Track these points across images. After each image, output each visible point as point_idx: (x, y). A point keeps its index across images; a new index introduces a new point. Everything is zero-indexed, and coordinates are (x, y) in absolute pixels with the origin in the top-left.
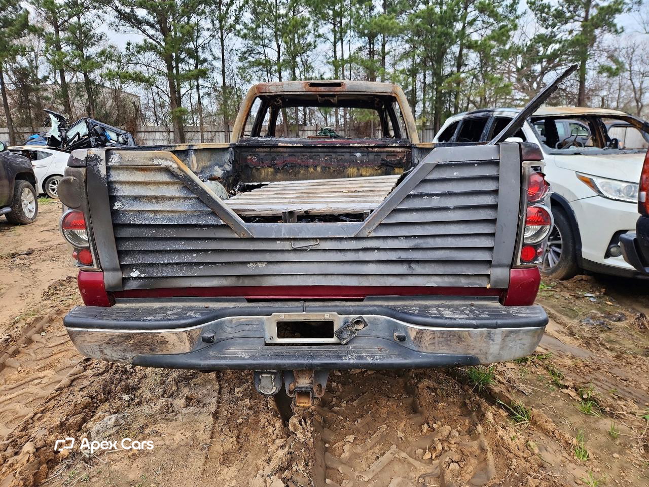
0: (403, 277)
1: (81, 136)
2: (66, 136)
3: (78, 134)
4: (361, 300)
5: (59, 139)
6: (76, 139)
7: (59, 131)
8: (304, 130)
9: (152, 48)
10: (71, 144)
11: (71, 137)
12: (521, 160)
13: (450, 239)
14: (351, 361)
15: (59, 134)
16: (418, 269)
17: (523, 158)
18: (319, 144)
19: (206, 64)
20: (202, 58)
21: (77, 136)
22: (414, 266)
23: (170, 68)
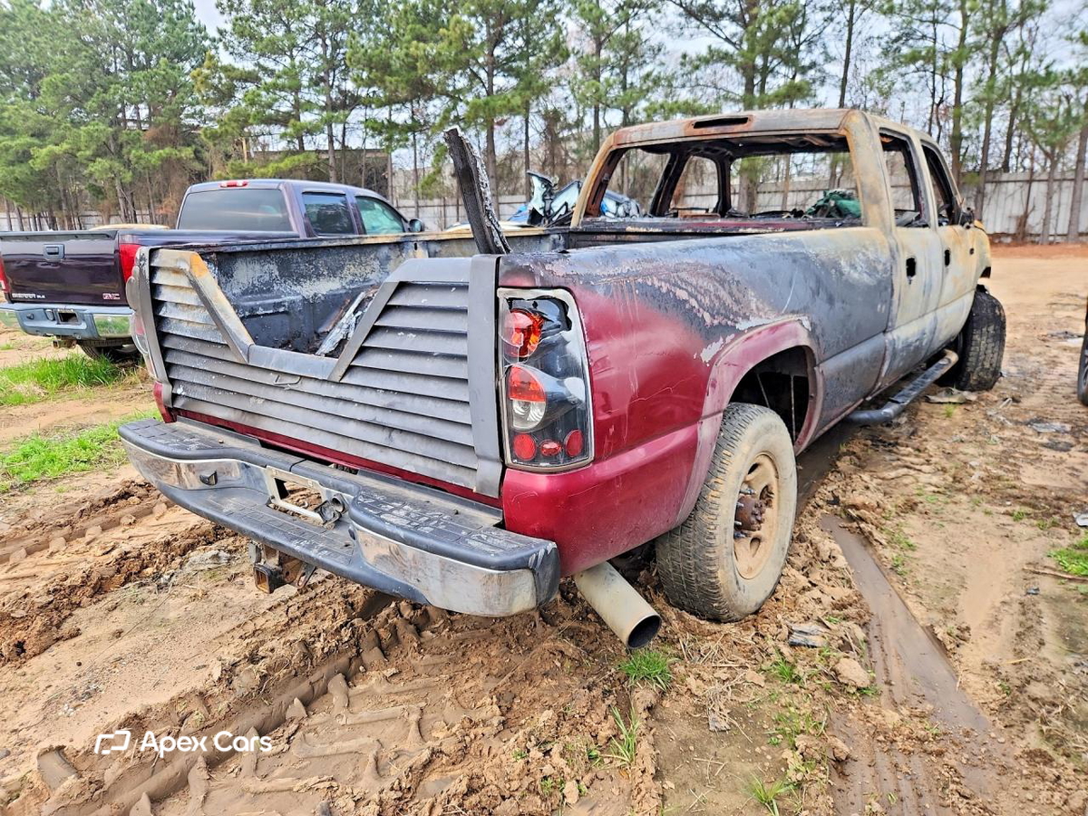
0: (384, 450)
1: (569, 207)
2: (551, 208)
3: (566, 204)
4: (355, 472)
5: (541, 212)
6: (562, 212)
7: (544, 200)
8: (1000, 182)
9: (725, 58)
10: (554, 219)
11: (556, 210)
12: (497, 286)
13: (430, 403)
14: (297, 548)
15: (542, 204)
16: (398, 440)
17: (500, 284)
18: (688, 228)
19: (812, 73)
20: (806, 62)
21: (564, 208)
22: (394, 435)
23: (749, 87)
